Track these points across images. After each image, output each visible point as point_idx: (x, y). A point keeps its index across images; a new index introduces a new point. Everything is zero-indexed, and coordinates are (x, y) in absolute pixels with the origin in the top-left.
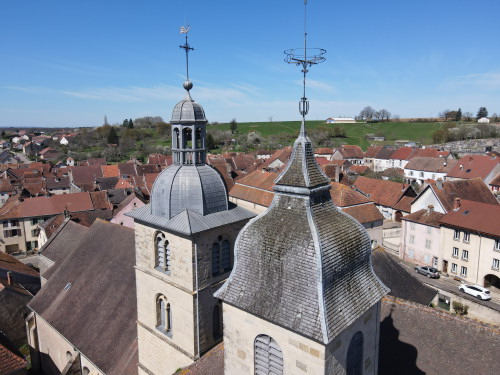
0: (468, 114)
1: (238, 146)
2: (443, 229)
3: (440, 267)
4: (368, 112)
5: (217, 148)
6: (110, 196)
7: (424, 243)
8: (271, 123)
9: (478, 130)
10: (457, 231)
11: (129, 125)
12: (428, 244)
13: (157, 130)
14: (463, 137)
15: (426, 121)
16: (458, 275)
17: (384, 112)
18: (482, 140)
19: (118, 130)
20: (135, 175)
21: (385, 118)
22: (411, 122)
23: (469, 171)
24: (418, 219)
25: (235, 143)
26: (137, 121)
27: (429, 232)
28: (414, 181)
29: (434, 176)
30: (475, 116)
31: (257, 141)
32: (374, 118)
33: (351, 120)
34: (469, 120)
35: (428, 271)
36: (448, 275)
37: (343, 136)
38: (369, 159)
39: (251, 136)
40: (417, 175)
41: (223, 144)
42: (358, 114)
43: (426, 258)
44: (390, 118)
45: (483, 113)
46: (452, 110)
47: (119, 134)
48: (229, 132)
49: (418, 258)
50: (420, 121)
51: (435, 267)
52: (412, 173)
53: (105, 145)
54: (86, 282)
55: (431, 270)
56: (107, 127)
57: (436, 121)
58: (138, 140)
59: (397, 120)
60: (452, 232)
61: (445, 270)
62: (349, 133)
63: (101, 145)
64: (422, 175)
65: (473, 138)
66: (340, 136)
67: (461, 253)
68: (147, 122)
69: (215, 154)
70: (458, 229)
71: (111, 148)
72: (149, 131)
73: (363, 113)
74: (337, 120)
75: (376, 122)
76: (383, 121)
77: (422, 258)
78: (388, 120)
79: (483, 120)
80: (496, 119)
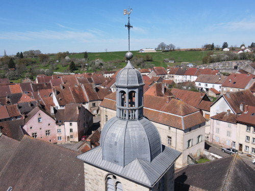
0: (218, 46)
1: (90, 68)
2: (238, 124)
3: (237, 148)
4: (162, 46)
5: (77, 69)
6: (20, 107)
7: (226, 133)
8: (107, 53)
9: (227, 56)
10: (248, 126)
11: (20, 56)
12: (229, 134)
13: (39, 59)
14: (219, 60)
15: (195, 50)
16: (250, 153)
17: (171, 46)
18: (230, 62)
19: (14, 59)
20: (32, 91)
21: (172, 49)
22: (187, 51)
23: (235, 83)
24: (221, 118)
25: (88, 66)
26: (25, 53)
27: (229, 127)
28: (202, 89)
29: (213, 86)
30: (221, 47)
31: (101, 64)
32: (166, 49)
33: (153, 50)
34: (218, 49)
35: (231, 151)
36: (242, 153)
37: (151, 61)
38: (171, 75)
39: (98, 62)
40: (203, 85)
41: (81, 67)
42: (157, 47)
43: (227, 142)
44: (175, 49)
45: (225, 45)
46: (208, 44)
47: (15, 61)
48: (84, 59)
49: (222, 142)
50: (191, 50)
51: (234, 148)
52: (200, 84)
53: (6, 69)
54: (24, 186)
55: (233, 151)
56: (6, 57)
57: (200, 50)
58: (27, 65)
59: (179, 49)
60: (245, 127)
61: (241, 149)
62: (154, 59)
63: (4, 70)
64: (207, 85)
65: (224, 61)
66: (149, 61)
67: (251, 139)
68: (32, 53)
69: (76, 73)
70: (249, 125)
71: (11, 72)
72: (33, 59)
73: (159, 46)
74: (145, 51)
75: (167, 51)
76: (171, 51)
77: (225, 142)
78: (174, 50)
79: (226, 49)
80: (233, 49)
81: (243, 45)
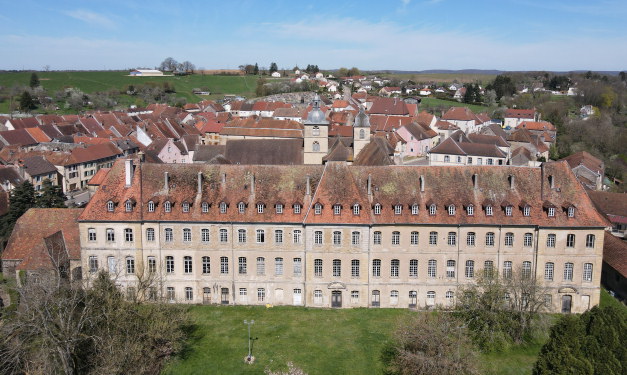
0: (263, 67)
15: (229, 74)
17: (187, 64)
18: (292, 94)
21: (189, 70)
22: (216, 75)
30: (268, 70)
31: (86, 98)
32: (178, 70)
34: (264, 73)
37: (172, 91)
38: (235, 111)
44: (195, 70)
45: (274, 68)
46: (249, 64)
50: (223, 74)
57: (238, 74)
59: (202, 72)
65: (284, 92)
66: (169, 91)
75: (184, 75)
76: (188, 73)
78: (193, 72)
79: (276, 74)
80: (284, 73)
81: (296, 69)
